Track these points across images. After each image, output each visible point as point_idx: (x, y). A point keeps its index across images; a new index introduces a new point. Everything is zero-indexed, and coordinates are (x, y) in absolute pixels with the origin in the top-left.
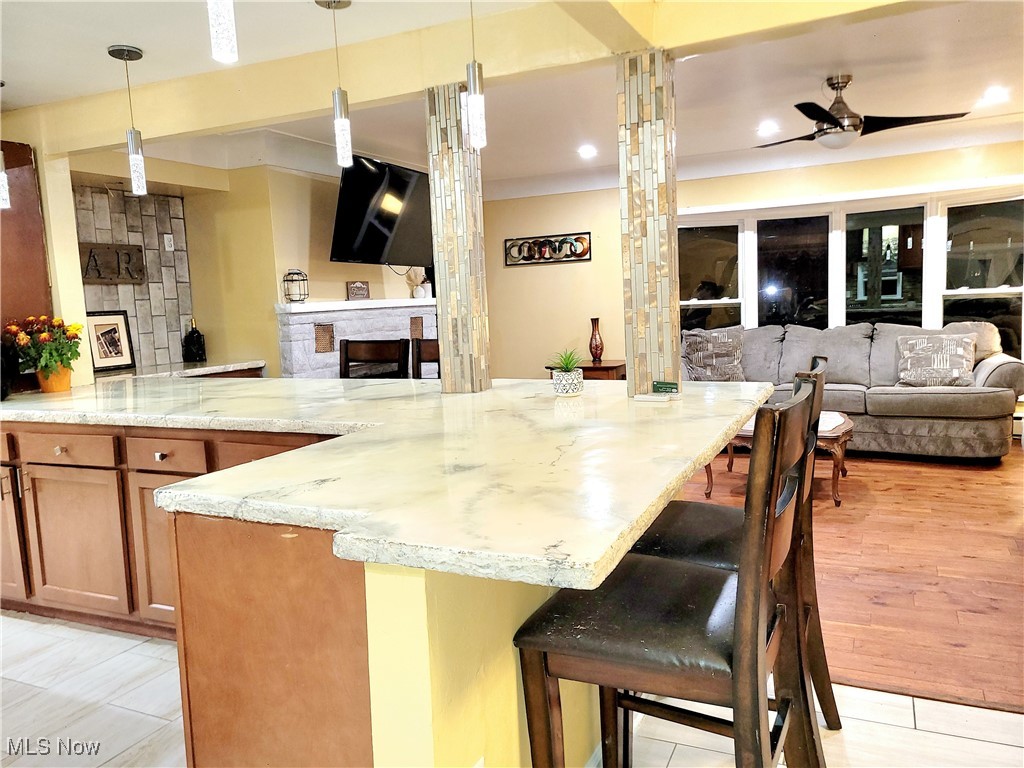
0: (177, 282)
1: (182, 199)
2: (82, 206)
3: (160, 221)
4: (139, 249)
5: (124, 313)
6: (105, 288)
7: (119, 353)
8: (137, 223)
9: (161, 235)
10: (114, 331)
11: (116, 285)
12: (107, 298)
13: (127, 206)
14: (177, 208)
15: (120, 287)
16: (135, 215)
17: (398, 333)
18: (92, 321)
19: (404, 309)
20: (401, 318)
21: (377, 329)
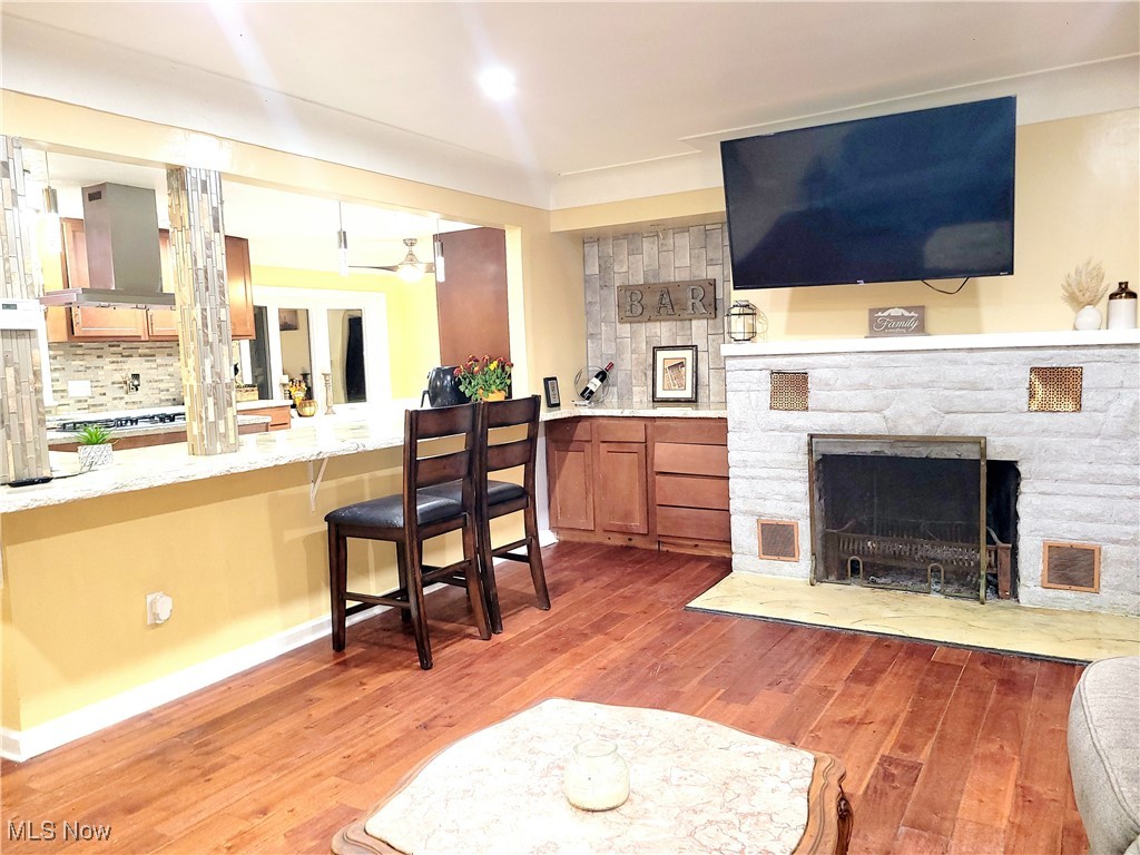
2: (665, 249)
4: (713, 283)
6: (679, 323)
7: (682, 387)
8: (719, 255)
10: (682, 364)
11: (691, 320)
12: (681, 333)
13: (708, 239)
15: (694, 322)
16: (715, 247)
17: (981, 395)
18: (661, 355)
19: (1008, 352)
20: (995, 368)
21: (913, 385)
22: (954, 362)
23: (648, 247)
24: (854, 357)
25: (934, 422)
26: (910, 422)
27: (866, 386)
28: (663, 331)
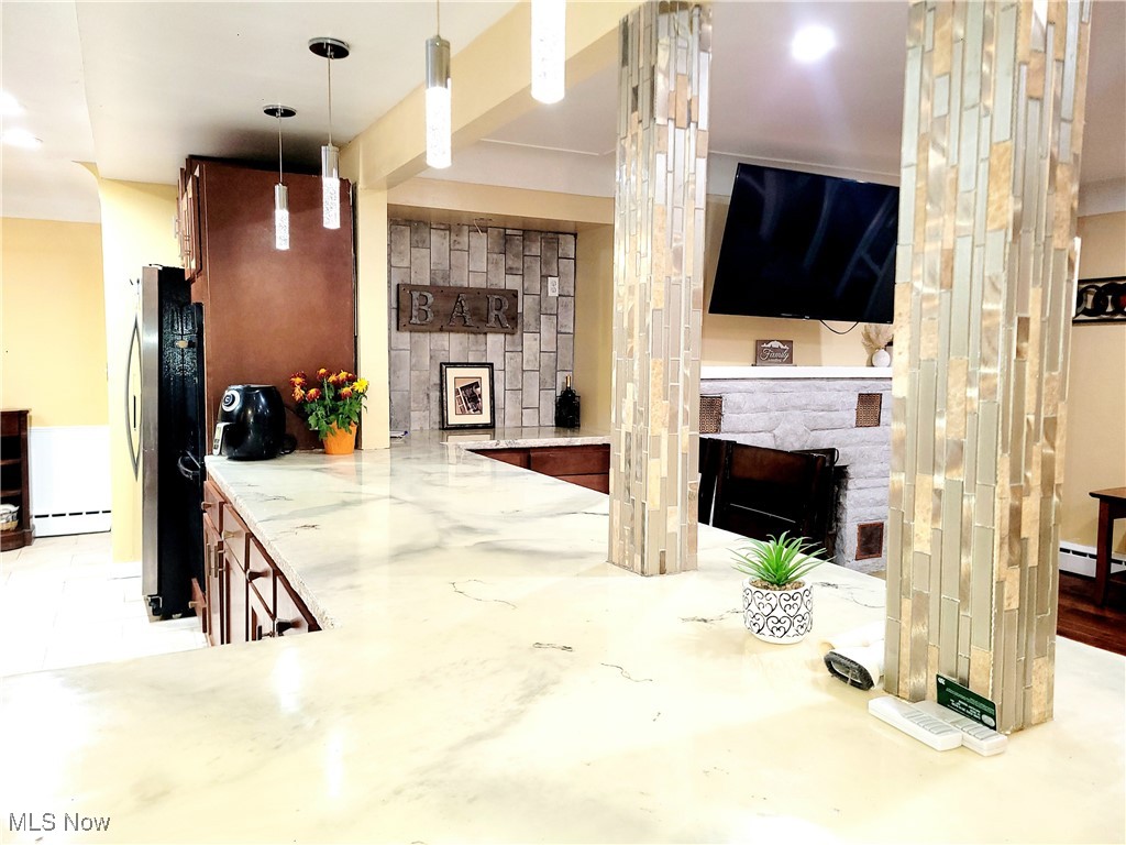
0: (558, 333)
1: (575, 235)
2: (457, 247)
3: (545, 263)
4: (514, 294)
5: (491, 366)
6: (471, 336)
7: (478, 410)
8: (518, 264)
9: (544, 277)
10: (476, 385)
11: (486, 334)
12: (474, 348)
13: (509, 245)
14: (568, 247)
15: (490, 336)
16: (516, 256)
17: (833, 415)
18: (452, 373)
19: (848, 382)
20: (841, 393)
21: (795, 408)
22: (819, 389)
23: (438, 240)
24: (757, 383)
25: (805, 438)
26: (793, 439)
27: (765, 409)
28: (453, 344)
